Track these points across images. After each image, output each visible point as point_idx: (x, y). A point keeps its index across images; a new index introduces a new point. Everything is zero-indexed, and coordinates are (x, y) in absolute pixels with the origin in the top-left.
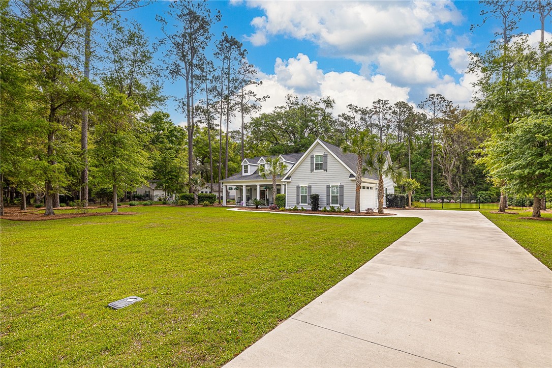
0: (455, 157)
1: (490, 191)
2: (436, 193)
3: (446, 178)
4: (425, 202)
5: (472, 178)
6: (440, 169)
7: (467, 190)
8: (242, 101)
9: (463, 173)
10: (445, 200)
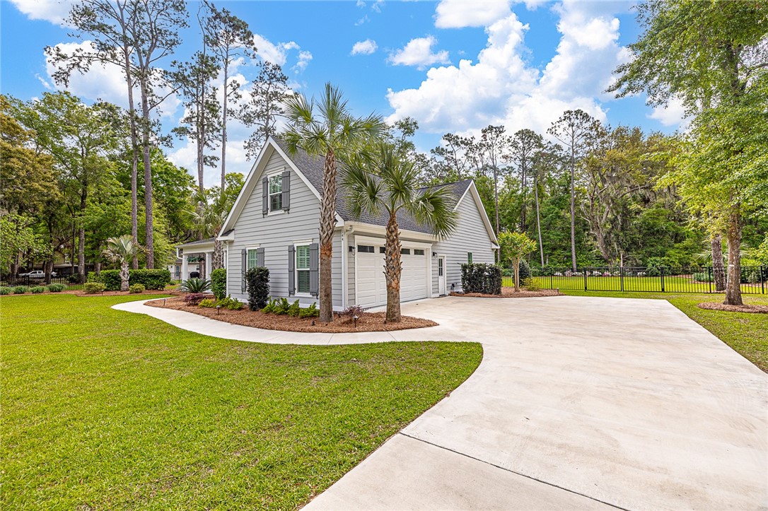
0: (609, 204)
1: (669, 256)
2: (580, 261)
3: (595, 239)
4: (564, 275)
5: (637, 236)
6: (585, 225)
7: (631, 255)
8: (267, 123)
9: (622, 229)
10: (595, 272)
